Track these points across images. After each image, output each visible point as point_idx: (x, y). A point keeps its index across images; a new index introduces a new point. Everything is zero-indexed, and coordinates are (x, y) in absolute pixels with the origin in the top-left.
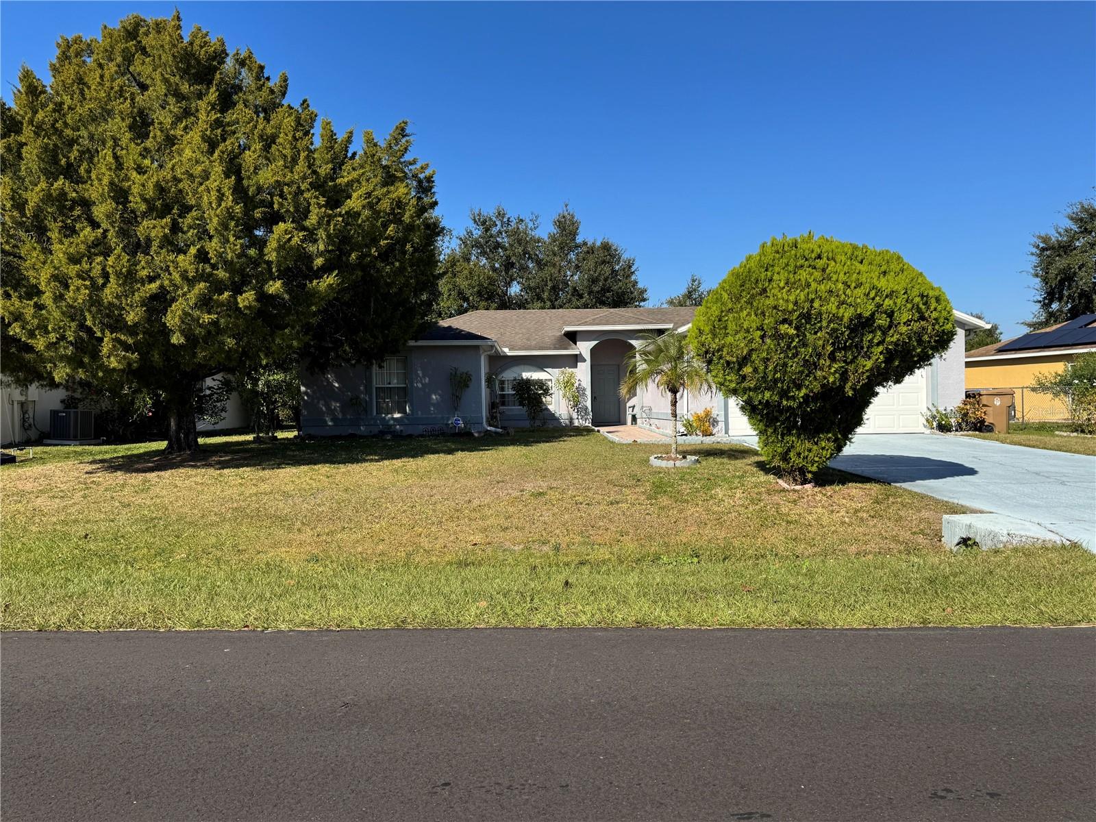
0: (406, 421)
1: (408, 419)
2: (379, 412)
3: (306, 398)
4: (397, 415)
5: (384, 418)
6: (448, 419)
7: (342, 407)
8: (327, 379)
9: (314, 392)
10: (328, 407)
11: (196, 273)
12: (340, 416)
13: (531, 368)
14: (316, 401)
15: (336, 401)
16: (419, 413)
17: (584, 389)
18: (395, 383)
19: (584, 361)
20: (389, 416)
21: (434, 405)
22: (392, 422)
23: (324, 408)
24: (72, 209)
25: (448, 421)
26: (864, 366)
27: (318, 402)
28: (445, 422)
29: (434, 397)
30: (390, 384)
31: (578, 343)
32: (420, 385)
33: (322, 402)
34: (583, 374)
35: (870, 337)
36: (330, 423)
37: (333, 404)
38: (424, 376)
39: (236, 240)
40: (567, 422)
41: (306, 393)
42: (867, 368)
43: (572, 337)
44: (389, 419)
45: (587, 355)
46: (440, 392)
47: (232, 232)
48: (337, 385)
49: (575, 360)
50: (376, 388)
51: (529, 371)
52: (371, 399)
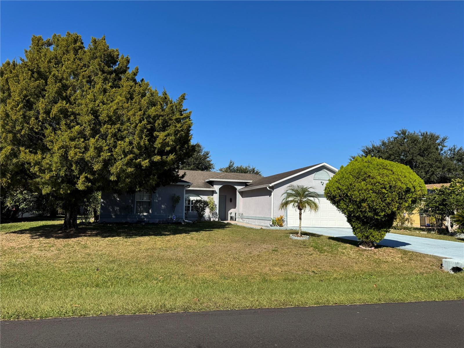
0: (150, 217)
1: (150, 216)
2: (137, 212)
3: (103, 205)
4: (145, 214)
5: (139, 215)
6: (169, 216)
7: (120, 210)
8: (114, 197)
9: (107, 202)
10: (113, 209)
11: (129, 150)
12: (119, 213)
13: (194, 195)
14: (108, 206)
15: (117, 207)
16: (156, 213)
17: (216, 205)
18: (145, 199)
19: (216, 193)
20: (142, 214)
21: (163, 210)
22: (143, 217)
23: (111, 210)
24: (70, 116)
25: (168, 217)
26: (405, 205)
27: (109, 207)
28: (167, 217)
29: (163, 206)
30: (143, 199)
31: (214, 186)
32: (157, 201)
33: (110, 207)
34: (216, 198)
35: (409, 195)
36: (113, 217)
37: (116, 208)
38: (159, 197)
39: (146, 137)
40: (208, 218)
41: (103, 202)
42: (406, 206)
43: (211, 183)
44: (142, 215)
45: (218, 191)
46: (166, 204)
47: (145, 134)
48: (118, 199)
49: (213, 192)
50: (136, 201)
51: (193, 196)
52: (134, 206)
